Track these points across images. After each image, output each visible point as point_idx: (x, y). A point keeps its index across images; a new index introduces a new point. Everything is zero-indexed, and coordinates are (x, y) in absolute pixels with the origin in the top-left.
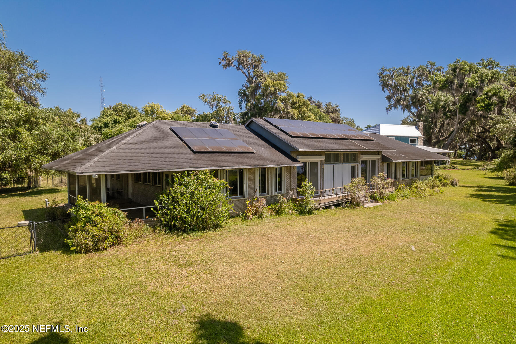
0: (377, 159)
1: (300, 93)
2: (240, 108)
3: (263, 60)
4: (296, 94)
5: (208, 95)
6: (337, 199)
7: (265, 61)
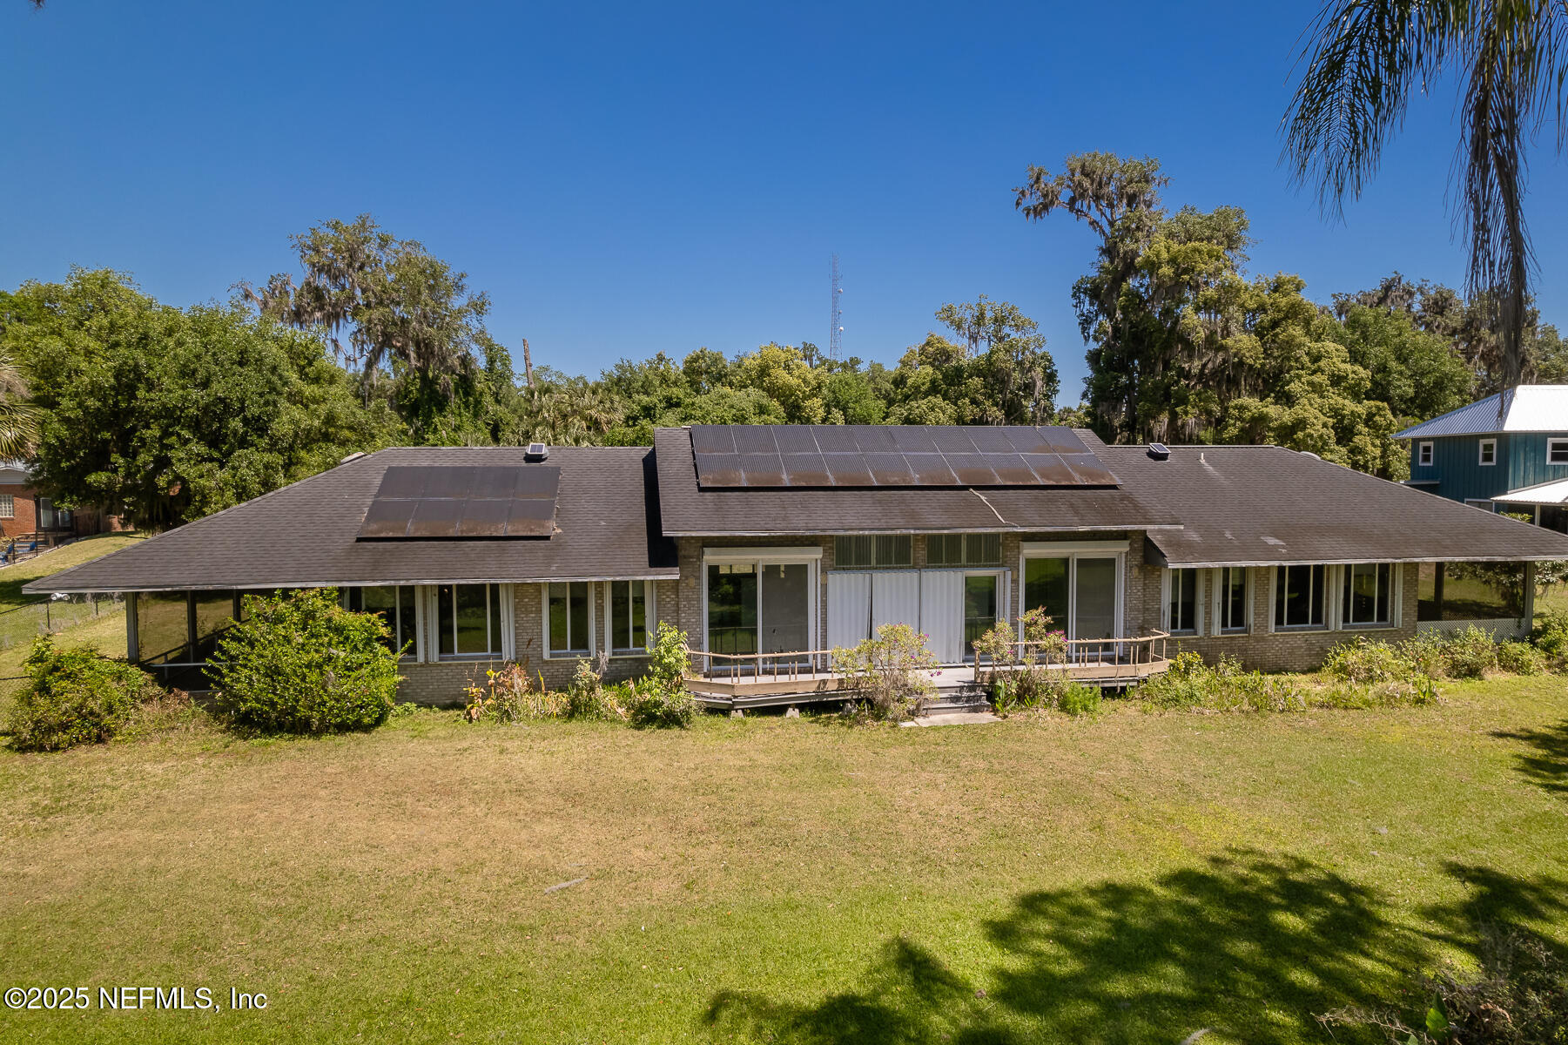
0: (1121, 553)
1: (1284, 276)
2: (1085, 337)
3: (1155, 175)
4: (1272, 279)
5: (964, 308)
6: (813, 687)
7: (1164, 178)
